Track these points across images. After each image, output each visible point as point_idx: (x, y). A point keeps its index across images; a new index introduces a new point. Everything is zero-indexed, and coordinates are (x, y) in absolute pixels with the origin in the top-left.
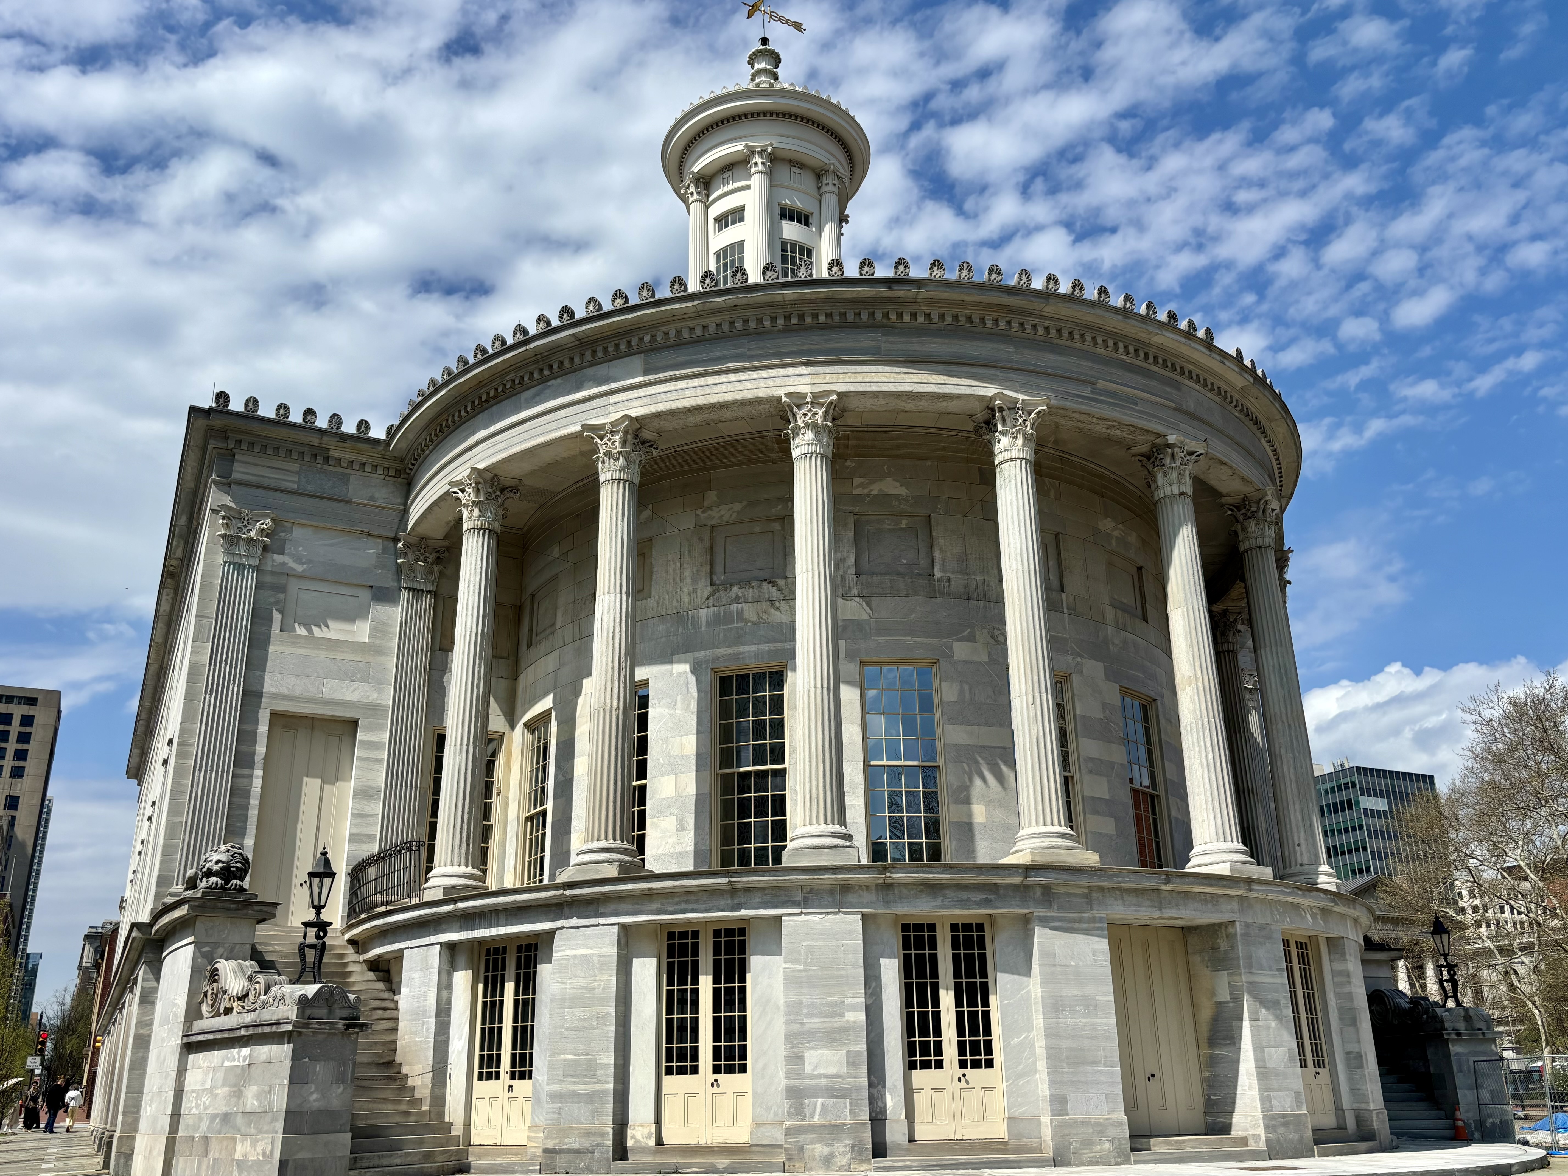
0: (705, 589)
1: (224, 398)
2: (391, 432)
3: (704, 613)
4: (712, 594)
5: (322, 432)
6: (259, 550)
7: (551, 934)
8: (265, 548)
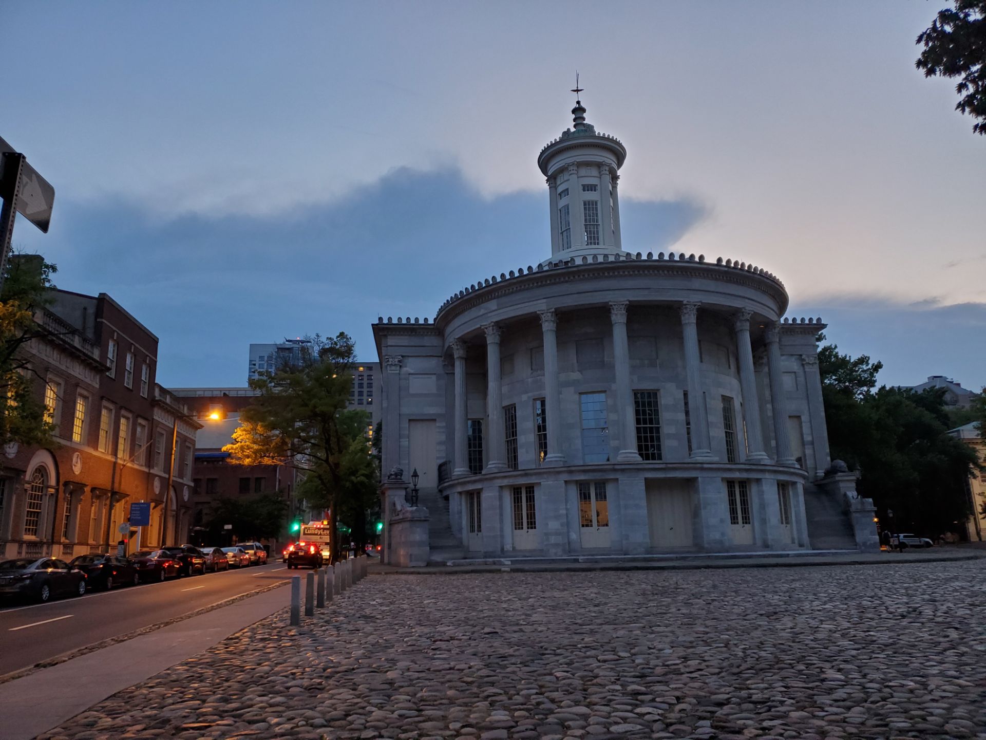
0: (530, 371)
1: (380, 319)
2: (435, 320)
3: (530, 380)
4: (532, 373)
5: (413, 325)
6: (398, 368)
7: (482, 489)
8: (401, 366)
